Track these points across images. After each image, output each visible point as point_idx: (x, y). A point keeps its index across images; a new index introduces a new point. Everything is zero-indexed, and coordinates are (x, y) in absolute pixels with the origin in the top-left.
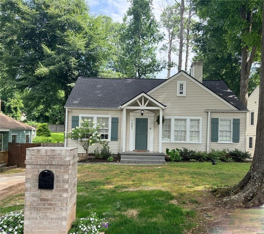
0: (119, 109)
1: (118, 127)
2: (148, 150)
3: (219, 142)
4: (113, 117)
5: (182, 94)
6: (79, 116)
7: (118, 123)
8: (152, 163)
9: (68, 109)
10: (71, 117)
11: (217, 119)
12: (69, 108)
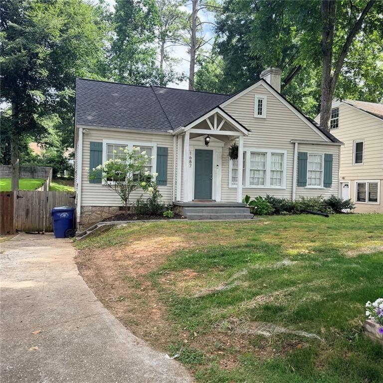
0: (169, 134)
1: (167, 163)
2: (213, 199)
3: (308, 187)
4: (158, 146)
5: (261, 114)
6: (102, 143)
7: (167, 156)
8: (234, 217)
9: (84, 129)
10: (89, 143)
11: (306, 154)
12: (84, 127)
